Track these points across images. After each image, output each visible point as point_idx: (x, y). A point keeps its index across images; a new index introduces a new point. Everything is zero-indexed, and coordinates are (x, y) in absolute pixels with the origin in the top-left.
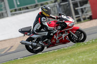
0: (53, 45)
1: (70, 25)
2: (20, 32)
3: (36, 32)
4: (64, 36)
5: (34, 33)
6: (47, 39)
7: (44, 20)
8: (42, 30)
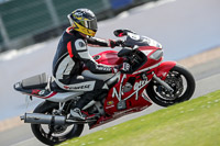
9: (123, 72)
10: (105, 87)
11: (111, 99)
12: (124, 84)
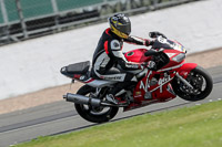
0: (138, 103)
1: (175, 59)
2: (63, 73)
3: (98, 75)
4: (161, 83)
5: (94, 77)
6: (123, 91)
7: (116, 45)
8: (113, 69)
10: (134, 79)
11: (139, 90)
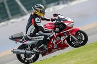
9: (56, 32)
10: (48, 38)
11: (51, 44)
12: (56, 37)
